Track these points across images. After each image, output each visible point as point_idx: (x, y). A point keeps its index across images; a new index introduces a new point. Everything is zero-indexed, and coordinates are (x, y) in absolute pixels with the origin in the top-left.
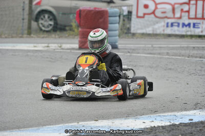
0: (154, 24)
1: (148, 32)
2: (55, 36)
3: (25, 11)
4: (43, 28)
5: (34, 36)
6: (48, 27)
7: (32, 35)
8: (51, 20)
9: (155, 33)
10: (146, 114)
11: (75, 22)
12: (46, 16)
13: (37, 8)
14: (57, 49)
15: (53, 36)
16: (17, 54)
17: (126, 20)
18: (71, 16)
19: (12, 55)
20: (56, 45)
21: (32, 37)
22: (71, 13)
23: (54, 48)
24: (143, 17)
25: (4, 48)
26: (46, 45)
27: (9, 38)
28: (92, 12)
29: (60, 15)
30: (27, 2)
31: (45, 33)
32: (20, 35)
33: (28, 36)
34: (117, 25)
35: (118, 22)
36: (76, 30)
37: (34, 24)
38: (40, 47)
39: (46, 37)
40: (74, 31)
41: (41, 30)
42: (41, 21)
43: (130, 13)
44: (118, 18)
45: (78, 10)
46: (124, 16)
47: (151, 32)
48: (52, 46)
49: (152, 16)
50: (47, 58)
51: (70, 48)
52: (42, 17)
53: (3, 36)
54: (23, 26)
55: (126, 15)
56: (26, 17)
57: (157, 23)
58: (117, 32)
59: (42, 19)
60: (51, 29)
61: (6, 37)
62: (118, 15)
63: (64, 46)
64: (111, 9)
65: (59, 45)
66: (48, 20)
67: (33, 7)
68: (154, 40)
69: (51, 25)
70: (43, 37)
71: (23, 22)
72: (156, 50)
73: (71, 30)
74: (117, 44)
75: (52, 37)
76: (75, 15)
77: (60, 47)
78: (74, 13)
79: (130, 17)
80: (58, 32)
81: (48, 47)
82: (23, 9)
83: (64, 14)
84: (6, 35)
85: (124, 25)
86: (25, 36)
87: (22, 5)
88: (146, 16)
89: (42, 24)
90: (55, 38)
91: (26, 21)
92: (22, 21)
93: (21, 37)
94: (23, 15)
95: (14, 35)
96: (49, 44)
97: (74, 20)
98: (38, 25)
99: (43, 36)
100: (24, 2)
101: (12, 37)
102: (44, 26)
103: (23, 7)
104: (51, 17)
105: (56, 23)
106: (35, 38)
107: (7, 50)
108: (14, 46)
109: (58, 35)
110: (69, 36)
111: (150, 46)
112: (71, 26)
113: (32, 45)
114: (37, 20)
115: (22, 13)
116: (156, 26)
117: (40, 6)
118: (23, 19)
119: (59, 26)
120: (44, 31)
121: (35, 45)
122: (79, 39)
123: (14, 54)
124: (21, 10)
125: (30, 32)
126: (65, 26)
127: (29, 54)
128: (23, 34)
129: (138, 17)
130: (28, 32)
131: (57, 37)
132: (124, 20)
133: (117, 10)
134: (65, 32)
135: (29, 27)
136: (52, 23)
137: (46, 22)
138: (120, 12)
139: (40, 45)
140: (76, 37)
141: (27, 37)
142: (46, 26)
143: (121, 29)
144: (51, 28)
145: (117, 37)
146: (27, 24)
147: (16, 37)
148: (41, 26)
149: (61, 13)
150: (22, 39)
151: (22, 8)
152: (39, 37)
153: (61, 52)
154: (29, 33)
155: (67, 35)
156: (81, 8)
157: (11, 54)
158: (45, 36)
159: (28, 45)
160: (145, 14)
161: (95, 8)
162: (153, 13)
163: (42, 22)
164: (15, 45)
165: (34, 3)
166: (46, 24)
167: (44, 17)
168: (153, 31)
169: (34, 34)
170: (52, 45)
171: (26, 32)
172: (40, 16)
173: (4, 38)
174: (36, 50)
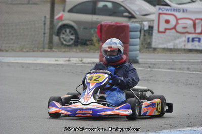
0: (175, 39)
1: (169, 47)
2: (76, 50)
3: (47, 25)
4: (64, 43)
5: (55, 50)
6: (69, 41)
7: (53, 50)
8: (72, 34)
9: (176, 48)
10: (167, 129)
11: (96, 37)
12: (68, 30)
13: (58, 24)
14: (79, 63)
15: (75, 50)
16: (38, 68)
17: (147, 34)
18: (92, 31)
20: (77, 59)
21: (53, 51)
22: (92, 28)
23: (75, 62)
24: (164, 32)
25: (25, 62)
26: (67, 59)
27: (30, 52)
28: (114, 27)
29: (82, 29)
30: (48, 16)
31: (66, 47)
32: (42, 50)
33: (49, 50)
34: (138, 40)
35: (139, 37)
36: (97, 45)
37: (55, 39)
38: (61, 61)
39: (67, 52)
40: (95, 46)
41: (62, 44)
42: (62, 36)
43: (151, 28)
44: (138, 33)
45: (99, 24)
46: (145, 31)
47: (172, 47)
48: (73, 61)
49: (174, 30)
50: (68, 72)
51: (91, 62)
52: (63, 31)
53: (24, 50)
54: (44, 40)
55: (147, 30)
56: (48, 31)
57: (178, 38)
58: (138, 47)
59: (63, 34)
60: (72, 44)
61: (27, 51)
62: (139, 30)
63: (85, 60)
64: (132, 24)
65: (80, 59)
66: (69, 34)
67: (55, 21)
68: (175, 55)
69: (72, 39)
70: (64, 52)
71: (44, 37)
72: (177, 65)
73: (92, 44)
74: (138, 58)
75: (73, 52)
76: (96, 30)
77: (81, 61)
78: (95, 28)
79: (151, 32)
80: (79, 47)
81: (69, 61)
82: (45, 24)
83: (85, 28)
84: (28, 50)
85: (145, 39)
86: (46, 50)
87: (43, 19)
88: (167, 31)
89: (63, 38)
90: (77, 52)
91: (47, 35)
92: (43, 35)
93: (42, 51)
94: (45, 29)
95: (36, 49)
96: (70, 58)
97: (95, 35)
98: (60, 39)
99: (64, 50)
100: (45, 17)
101: (34, 51)
102: (65, 41)
103: (45, 21)
104: (72, 32)
105: (77, 38)
106: (56, 52)
107: (29, 64)
108: (35, 60)
109: (79, 49)
110: (90, 50)
111: (171, 61)
112: (92, 40)
113: (53, 59)
114: (58, 34)
115: (43, 27)
116: (177, 41)
117: (62, 20)
118: (45, 34)
119: (80, 41)
120: (66, 45)
121: (56, 59)
122: (99, 54)
123: (35, 68)
124: (43, 24)
125: (51, 46)
126: (86, 41)
127: (50, 68)
128: (44, 48)
129: (159, 32)
130: (49, 46)
131: (78, 51)
132: (145, 35)
133: (138, 25)
134: (86, 47)
135: (51, 42)
136: (73, 37)
137: (68, 37)
138: (141, 27)
139: (61, 59)
140: (97, 51)
141: (48, 51)
142: (67, 40)
143: (142, 44)
144: (72, 42)
145: (138, 52)
146: (48, 38)
147: (37, 51)
148: (62, 40)
149: (82, 27)
150: (43, 53)
151: (44, 23)
152: (60, 52)
153: (81, 66)
154: (51, 48)
155: (88, 50)
156: (102, 23)
157: (32, 68)
158: (67, 50)
159: (49, 59)
160: (166, 29)
161: (116, 23)
162: (174, 28)
163: (64, 36)
165: (56, 17)
166: (68, 38)
167: (66, 31)
168: (174, 46)
170: (73, 59)
171: (47, 46)
172: (61, 30)
173: (25, 52)
174: (57, 65)
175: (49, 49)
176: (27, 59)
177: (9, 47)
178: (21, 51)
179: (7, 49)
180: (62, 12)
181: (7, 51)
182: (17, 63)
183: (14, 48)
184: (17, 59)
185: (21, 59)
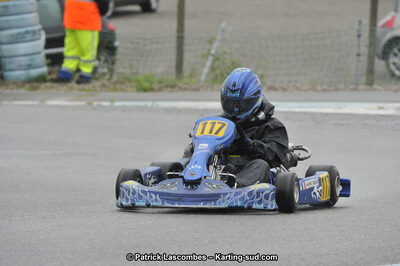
3: (362, 38)
4: (397, 72)
5: (379, 88)
7: (375, 86)
13: (384, 36)
16: (345, 122)
19: (336, 124)
21: (376, 90)
27: (330, 91)
30: (366, 21)
32: (353, 86)
33: (368, 87)
37: (379, 64)
38: (390, 109)
41: (393, 75)
42: (392, 59)
52: (395, 50)
53: (319, 88)
54: (357, 69)
56: (364, 50)
59: (396, 55)
61: (325, 90)
67: (379, 30)
70: (396, 91)
71: (358, 61)
82: (359, 36)
84: (325, 87)
86: (361, 87)
87: (357, 27)
89: (394, 64)
91: (364, 58)
92: (356, 58)
93: (354, 90)
94: (359, 46)
95: (342, 86)
98: (388, 66)
99: (395, 88)
100: (360, 22)
101: (337, 90)
102: (398, 69)
103: (359, 31)
106: (380, 90)
107: (327, 114)
108: (339, 108)
113: (375, 105)
114: (385, 56)
115: (356, 43)
117: (394, 29)
118: (358, 55)
121: (381, 105)
123: (339, 122)
124: (355, 38)
125: (371, 79)
127: (368, 122)
128: (357, 84)
130: (368, 79)
135: (371, 71)
139: (390, 105)
141: (365, 90)
146: (365, 63)
147: (343, 90)
148: (393, 67)
150: (356, 93)
151: (356, 34)
154: (370, 83)
157: (333, 122)
159: (366, 105)
163: (396, 60)
164: (341, 104)
165: (380, 23)
169: (379, 85)
171: (364, 79)
172: (391, 48)
173: (320, 91)
174: (383, 116)
175: (367, 84)
176: (325, 104)
177: (289, 82)
178: (313, 88)
179: (284, 87)
180: (393, 13)
181: (285, 90)
182: (305, 113)
183: (298, 85)
184: (304, 104)
185: (312, 104)
